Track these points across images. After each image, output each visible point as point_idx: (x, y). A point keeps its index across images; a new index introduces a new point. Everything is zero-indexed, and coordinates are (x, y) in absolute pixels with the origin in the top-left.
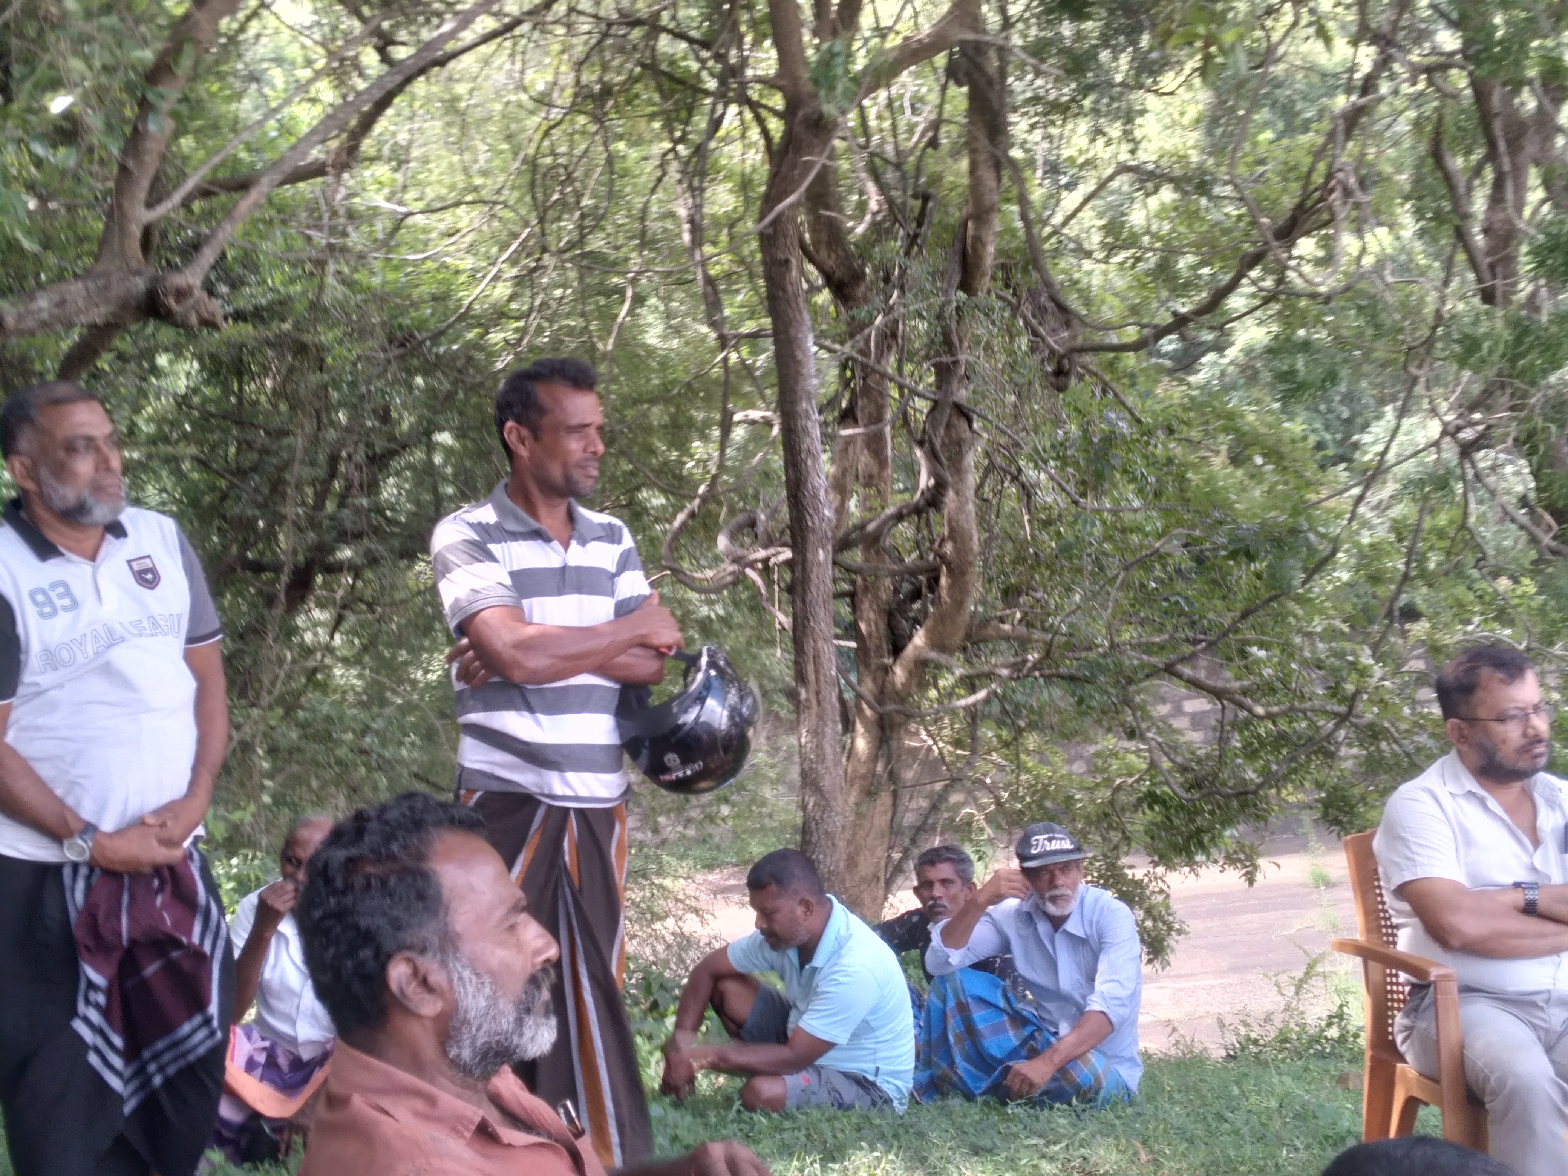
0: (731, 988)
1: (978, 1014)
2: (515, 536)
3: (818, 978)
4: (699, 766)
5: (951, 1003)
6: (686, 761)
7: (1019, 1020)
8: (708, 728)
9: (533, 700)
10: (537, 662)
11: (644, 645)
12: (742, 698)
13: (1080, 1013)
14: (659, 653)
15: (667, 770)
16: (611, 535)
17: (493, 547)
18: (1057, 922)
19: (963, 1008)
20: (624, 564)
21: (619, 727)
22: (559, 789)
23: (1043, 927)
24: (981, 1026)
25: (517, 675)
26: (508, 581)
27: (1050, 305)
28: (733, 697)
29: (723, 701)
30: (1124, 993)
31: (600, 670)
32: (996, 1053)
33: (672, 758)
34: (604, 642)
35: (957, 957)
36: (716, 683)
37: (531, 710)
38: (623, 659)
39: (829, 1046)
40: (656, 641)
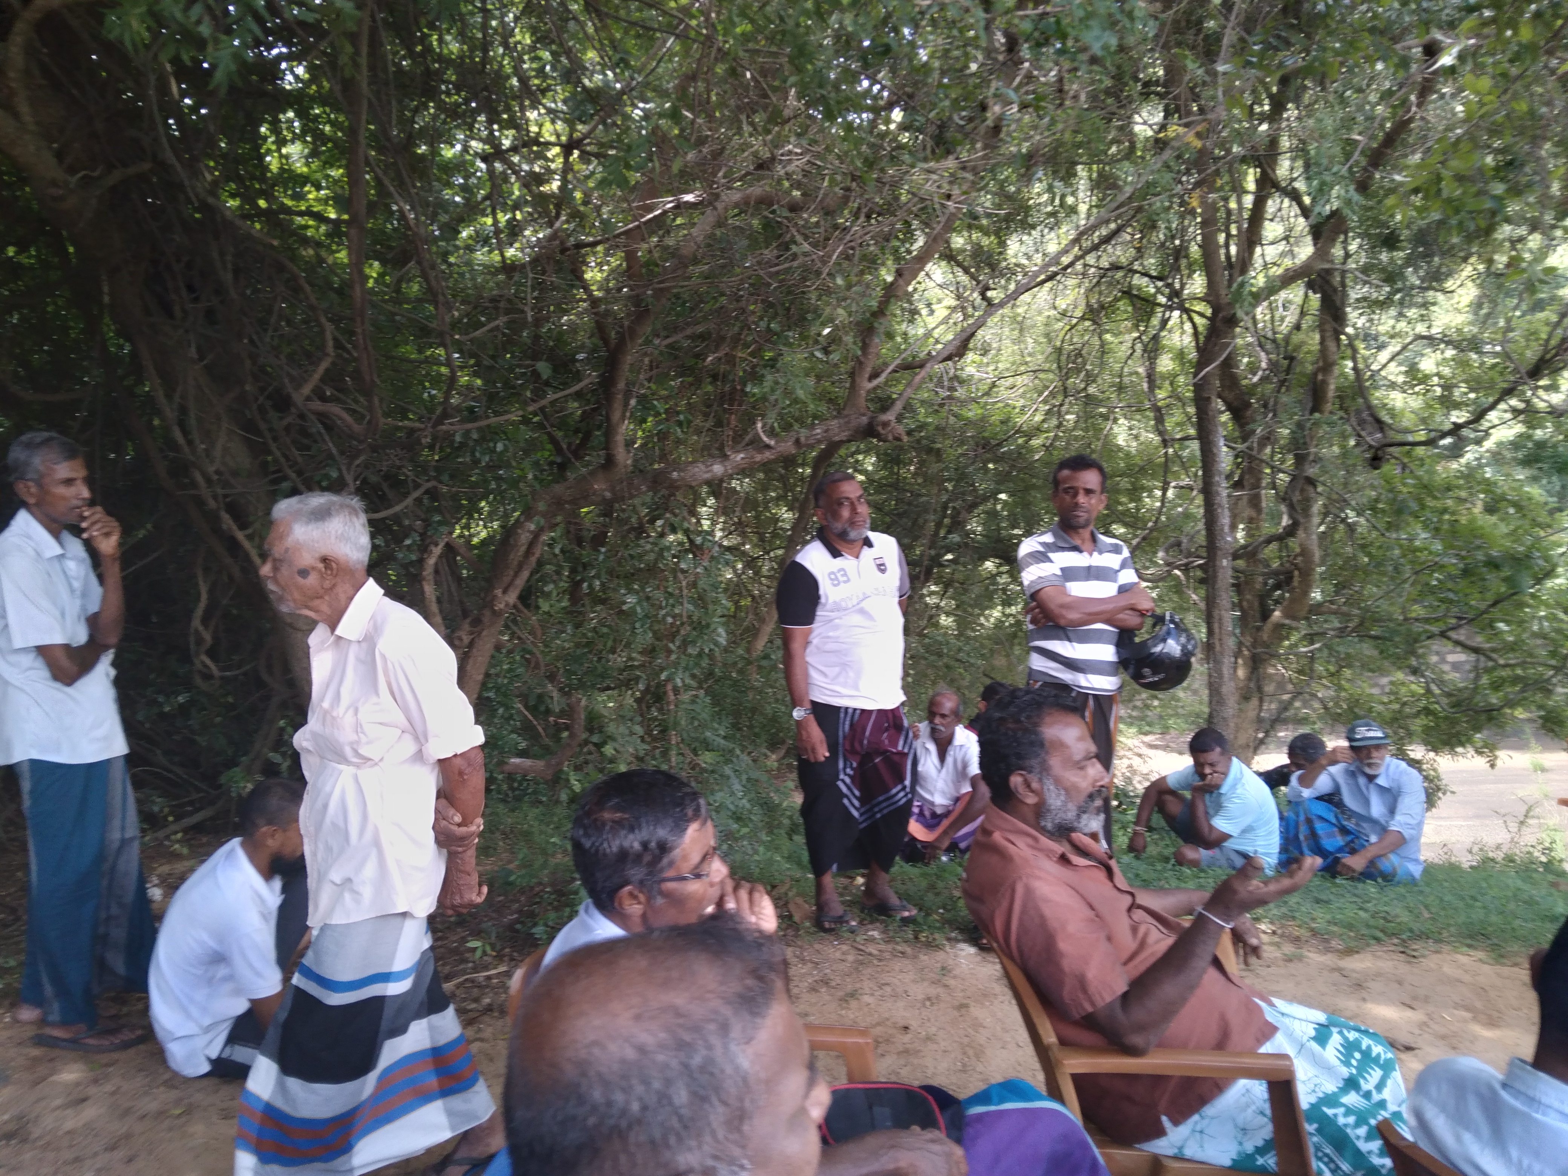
0: (1168, 797)
1: (1319, 825)
2: (1063, 549)
3: (1223, 799)
4: (1162, 676)
5: (1302, 818)
6: (1154, 673)
7: (1345, 831)
8: (1168, 656)
9: (1071, 635)
10: (1073, 616)
11: (1133, 609)
12: (1188, 640)
13: (1384, 830)
14: (1141, 614)
15: (1144, 677)
16: (1116, 550)
17: (1051, 555)
18: (1371, 778)
19: (1309, 821)
20: (1123, 565)
21: (1118, 652)
22: (1084, 683)
23: (1362, 781)
24: (1320, 832)
25: (1062, 622)
26: (1059, 573)
28: (1183, 640)
29: (1178, 642)
31: (1107, 622)
32: (1330, 849)
33: (1146, 671)
34: (1110, 606)
35: (1306, 793)
36: (1173, 632)
37: (1070, 640)
38: (1121, 616)
39: (1230, 836)
40: (1141, 608)
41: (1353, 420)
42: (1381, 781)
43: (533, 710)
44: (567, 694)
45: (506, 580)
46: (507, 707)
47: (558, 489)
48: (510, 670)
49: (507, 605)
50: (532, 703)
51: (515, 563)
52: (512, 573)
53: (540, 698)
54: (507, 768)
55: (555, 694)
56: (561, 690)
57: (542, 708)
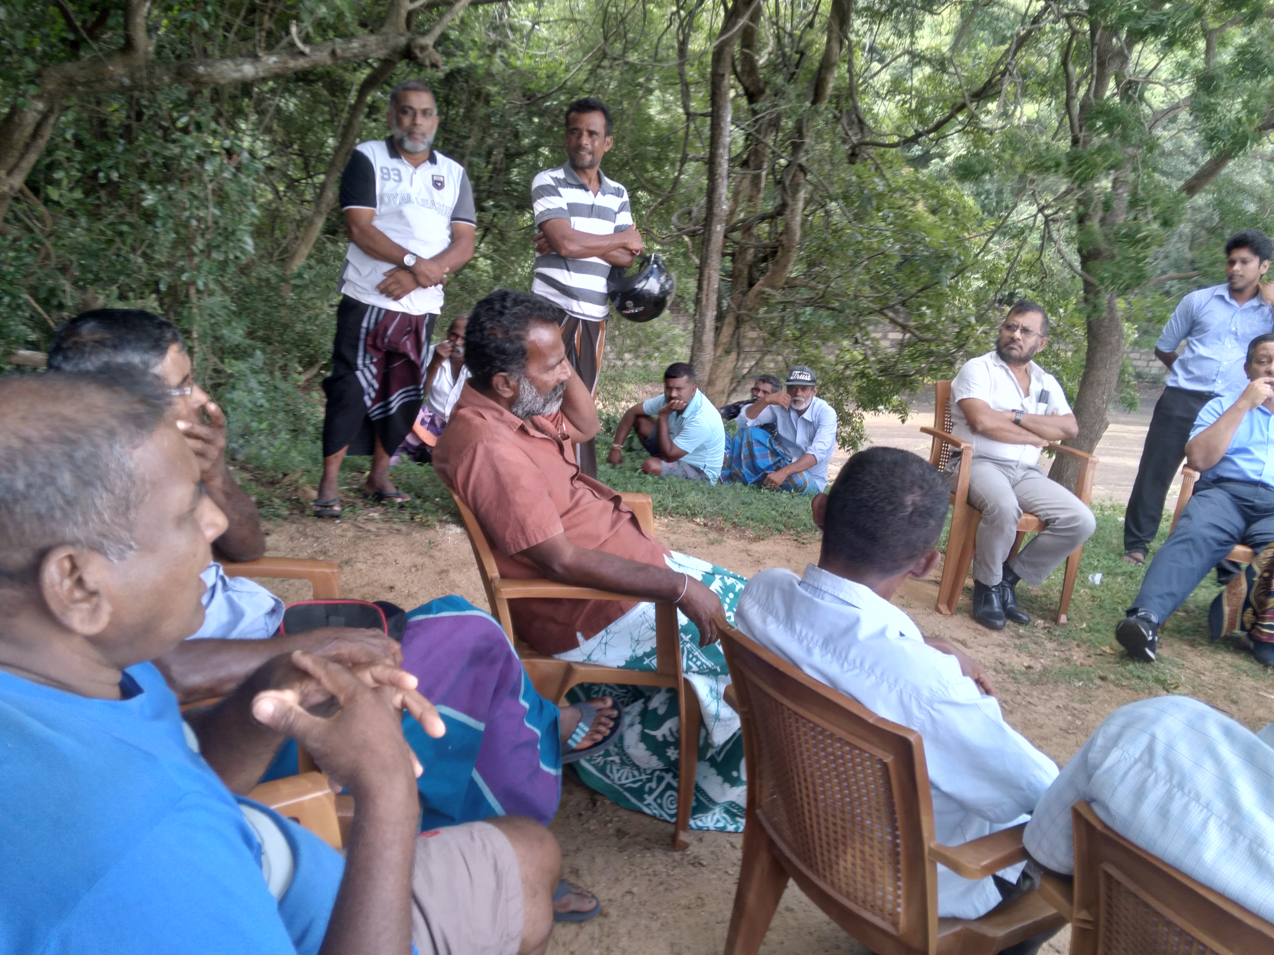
0: (643, 421)
1: (757, 449)
2: (571, 185)
3: (685, 422)
4: (642, 309)
5: (745, 441)
6: (635, 306)
7: (775, 453)
8: (649, 293)
9: (569, 265)
10: (573, 247)
11: (625, 248)
12: (667, 281)
13: (803, 454)
14: (632, 253)
15: (627, 309)
17: (561, 190)
18: (800, 413)
19: (750, 445)
20: (622, 208)
21: (608, 284)
22: (575, 309)
23: (793, 415)
24: (756, 453)
25: (564, 252)
26: (566, 207)
27: (856, 120)
28: (663, 279)
29: (658, 280)
30: (825, 448)
31: (602, 257)
32: (762, 467)
33: (629, 303)
34: (606, 243)
35: (750, 423)
36: (656, 271)
37: (568, 270)
38: (614, 253)
39: (686, 453)
40: (631, 247)
41: (844, 121)
42: (806, 416)
43: (45, 303)
44: (83, 289)
45: (11, 161)
46: (14, 297)
47: (70, 68)
48: (16, 258)
49: (12, 188)
50: (43, 295)
51: (21, 144)
52: (17, 154)
53: (52, 292)
54: (14, 359)
55: (68, 287)
56: (75, 283)
57: (55, 302)
